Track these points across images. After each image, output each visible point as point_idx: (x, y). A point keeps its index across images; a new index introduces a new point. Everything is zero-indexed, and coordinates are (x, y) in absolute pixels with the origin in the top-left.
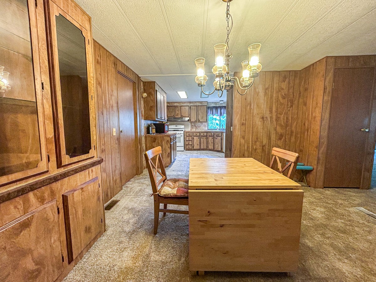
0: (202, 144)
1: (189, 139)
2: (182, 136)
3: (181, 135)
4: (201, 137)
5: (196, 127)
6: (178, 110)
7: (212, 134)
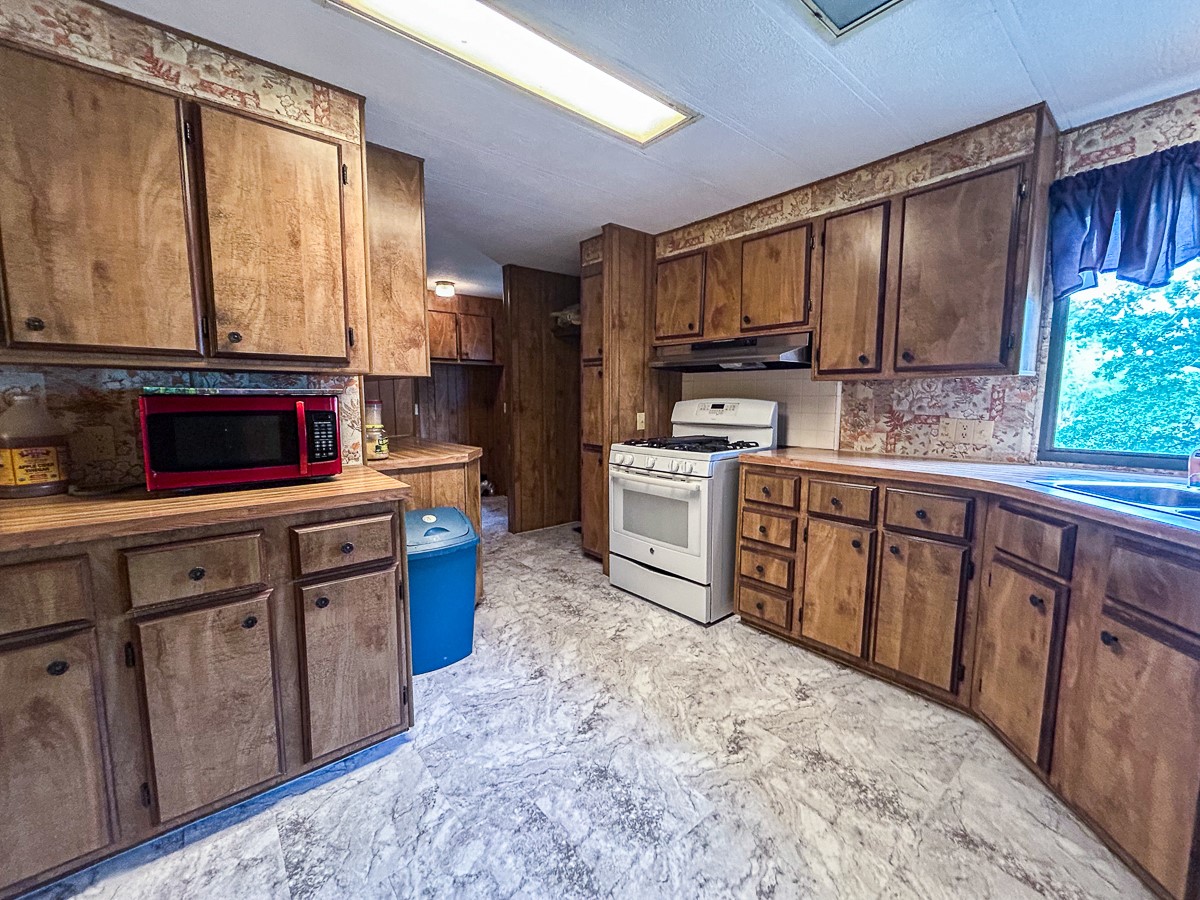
0: (898, 615)
1: (763, 530)
2: (696, 494)
3: (693, 485)
4: (894, 540)
5: (896, 420)
6: (722, 283)
7: (1034, 543)
